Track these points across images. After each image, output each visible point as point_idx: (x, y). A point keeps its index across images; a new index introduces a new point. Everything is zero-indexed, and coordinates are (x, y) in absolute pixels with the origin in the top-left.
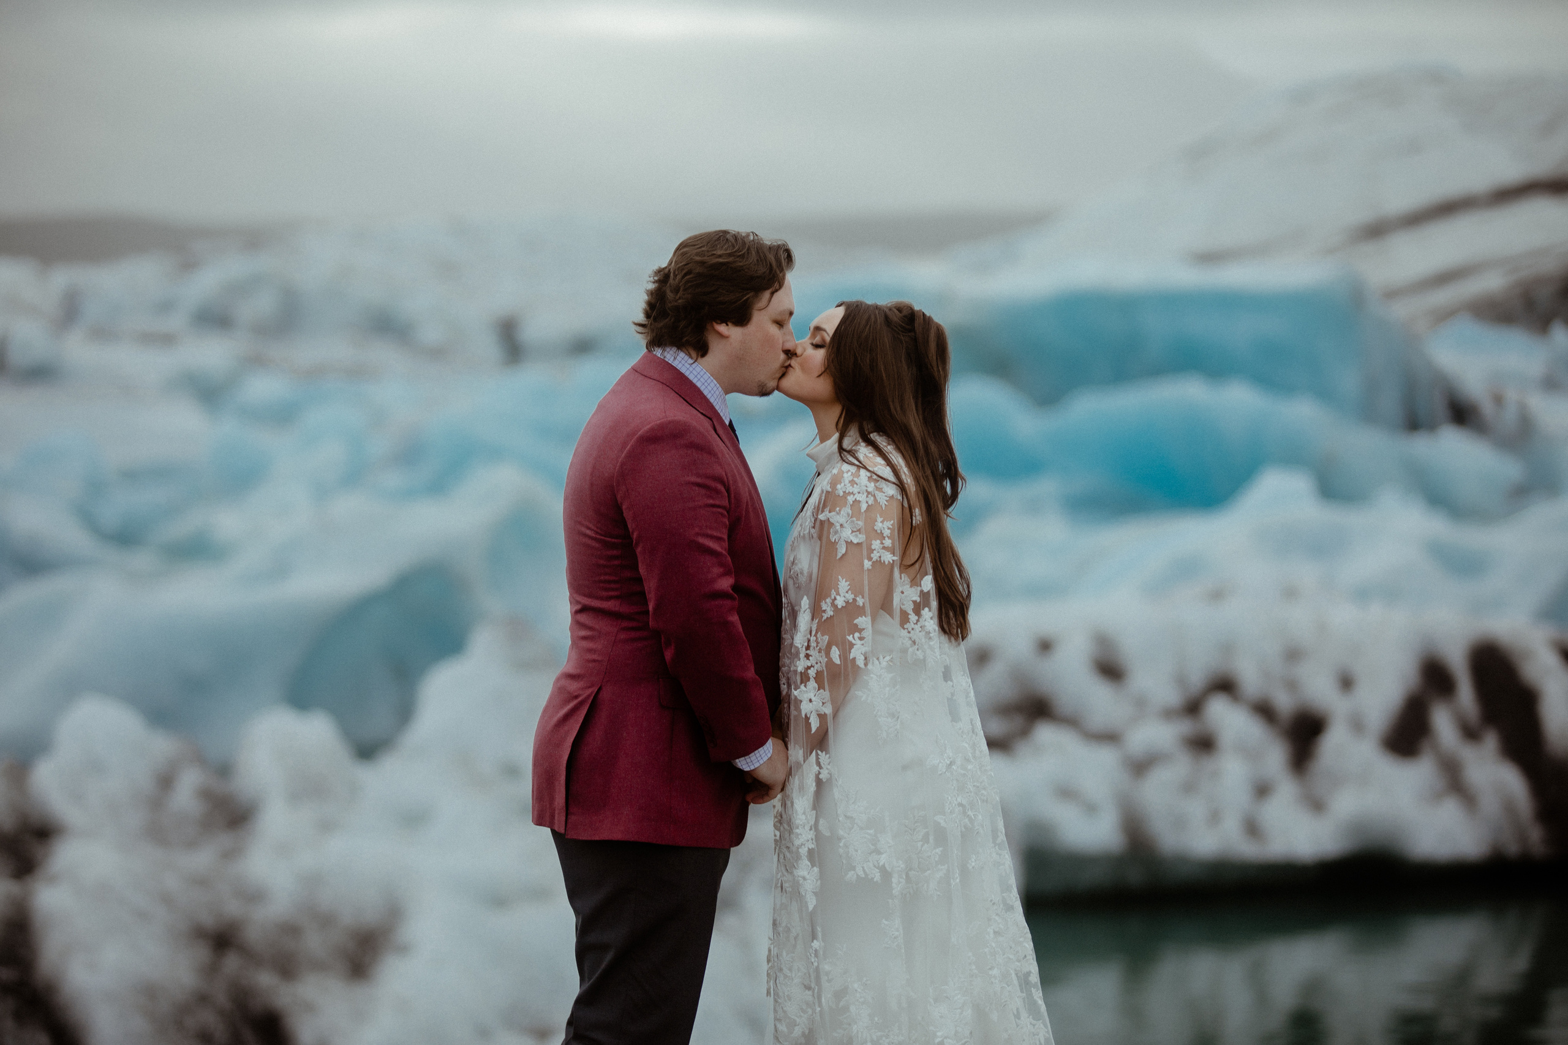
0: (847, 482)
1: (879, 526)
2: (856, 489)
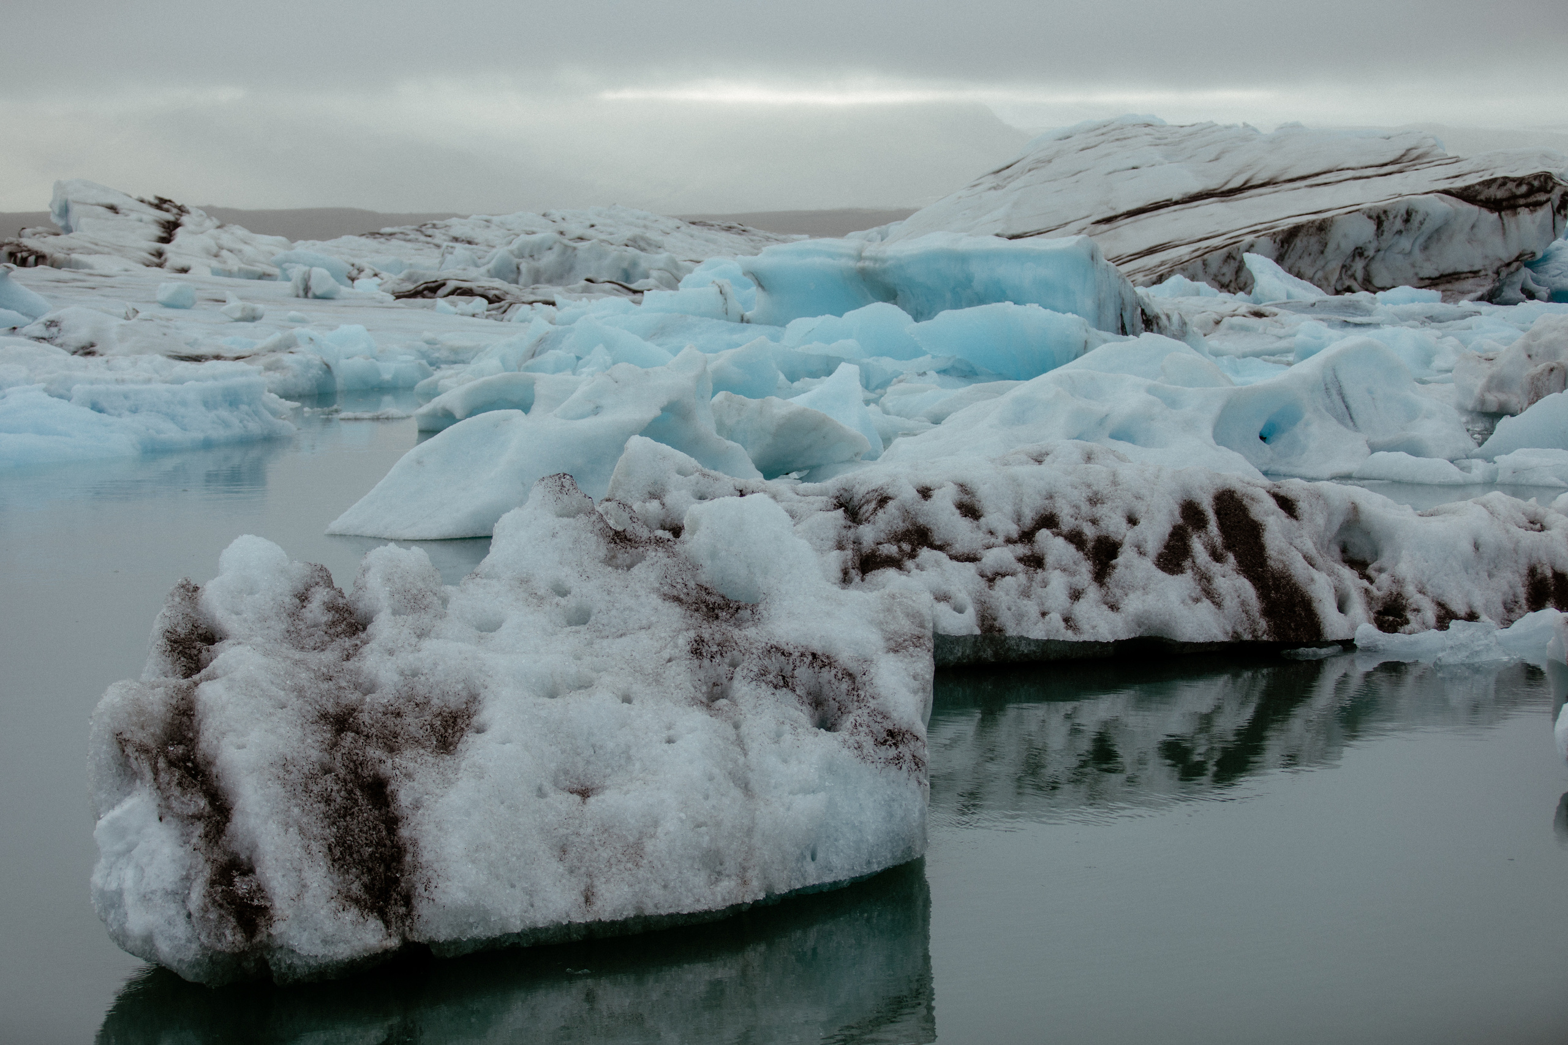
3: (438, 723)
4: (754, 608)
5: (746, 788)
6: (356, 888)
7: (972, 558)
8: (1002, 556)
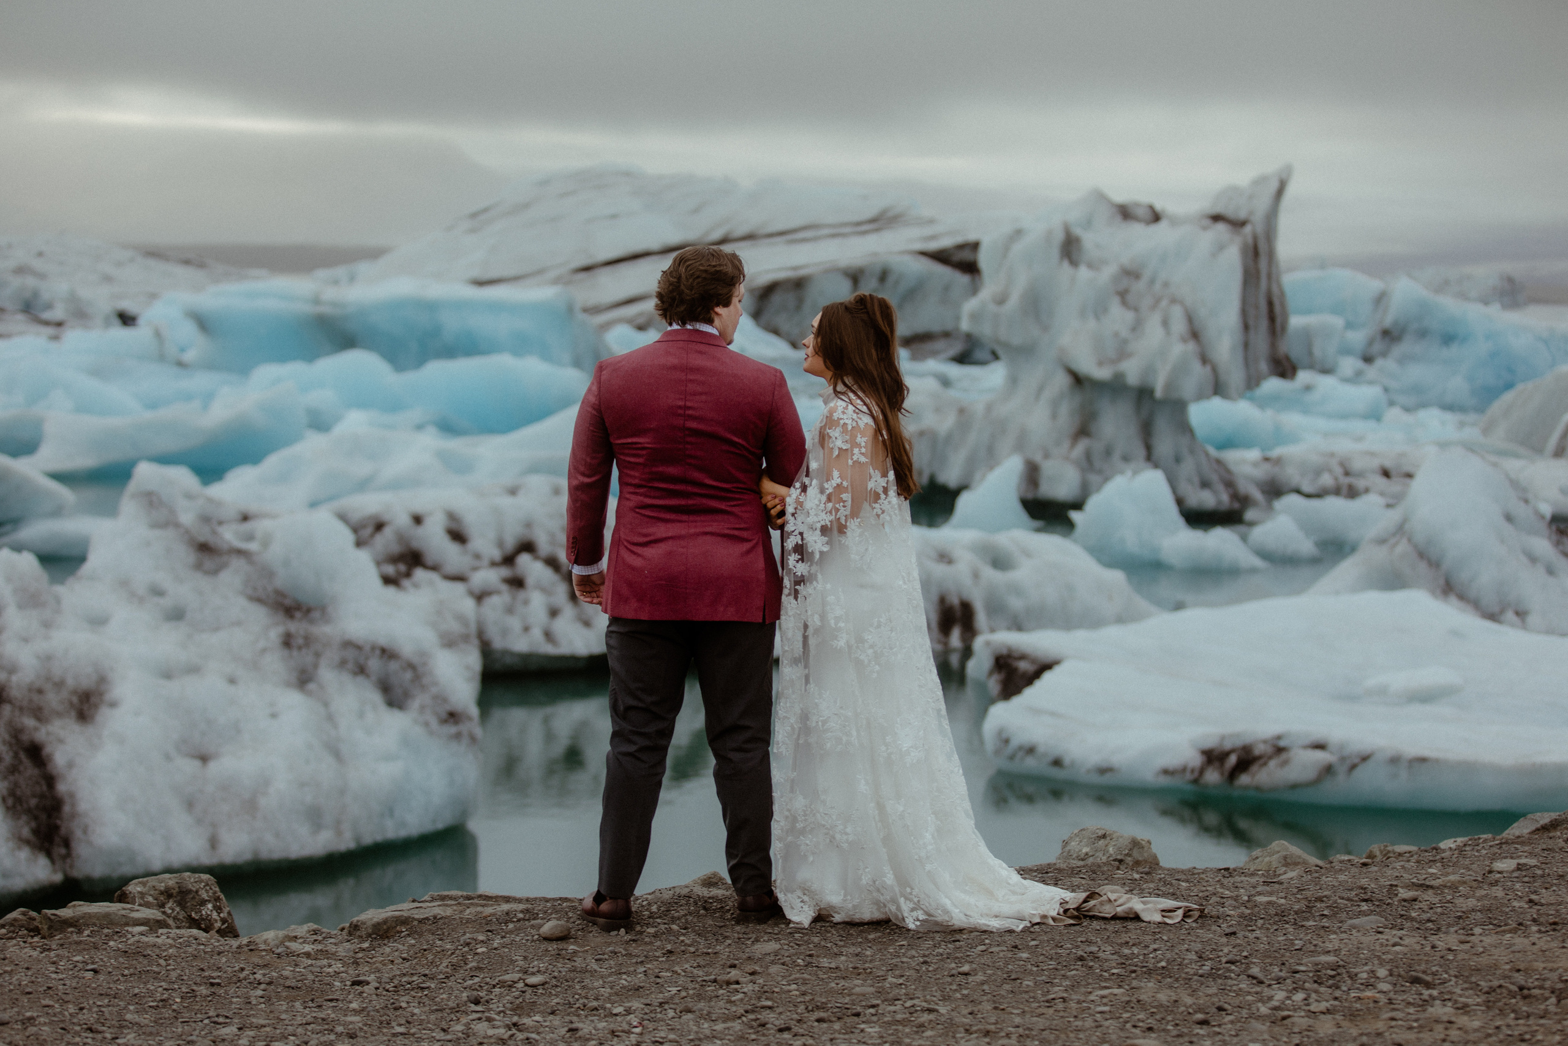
0: (840, 412)
1: (859, 440)
2: (845, 417)
3: (75, 700)
4: (323, 609)
5: (337, 755)
6: (26, 832)
7: (459, 578)
8: (489, 577)
